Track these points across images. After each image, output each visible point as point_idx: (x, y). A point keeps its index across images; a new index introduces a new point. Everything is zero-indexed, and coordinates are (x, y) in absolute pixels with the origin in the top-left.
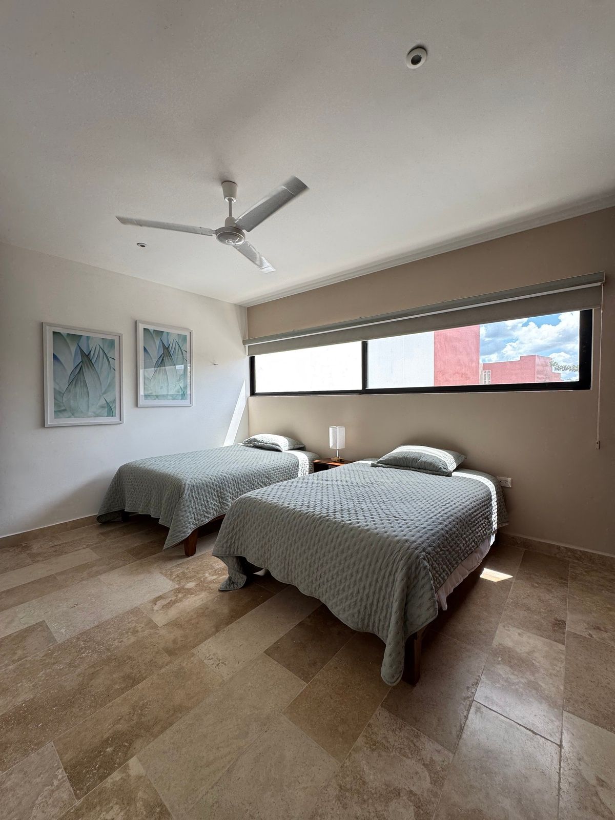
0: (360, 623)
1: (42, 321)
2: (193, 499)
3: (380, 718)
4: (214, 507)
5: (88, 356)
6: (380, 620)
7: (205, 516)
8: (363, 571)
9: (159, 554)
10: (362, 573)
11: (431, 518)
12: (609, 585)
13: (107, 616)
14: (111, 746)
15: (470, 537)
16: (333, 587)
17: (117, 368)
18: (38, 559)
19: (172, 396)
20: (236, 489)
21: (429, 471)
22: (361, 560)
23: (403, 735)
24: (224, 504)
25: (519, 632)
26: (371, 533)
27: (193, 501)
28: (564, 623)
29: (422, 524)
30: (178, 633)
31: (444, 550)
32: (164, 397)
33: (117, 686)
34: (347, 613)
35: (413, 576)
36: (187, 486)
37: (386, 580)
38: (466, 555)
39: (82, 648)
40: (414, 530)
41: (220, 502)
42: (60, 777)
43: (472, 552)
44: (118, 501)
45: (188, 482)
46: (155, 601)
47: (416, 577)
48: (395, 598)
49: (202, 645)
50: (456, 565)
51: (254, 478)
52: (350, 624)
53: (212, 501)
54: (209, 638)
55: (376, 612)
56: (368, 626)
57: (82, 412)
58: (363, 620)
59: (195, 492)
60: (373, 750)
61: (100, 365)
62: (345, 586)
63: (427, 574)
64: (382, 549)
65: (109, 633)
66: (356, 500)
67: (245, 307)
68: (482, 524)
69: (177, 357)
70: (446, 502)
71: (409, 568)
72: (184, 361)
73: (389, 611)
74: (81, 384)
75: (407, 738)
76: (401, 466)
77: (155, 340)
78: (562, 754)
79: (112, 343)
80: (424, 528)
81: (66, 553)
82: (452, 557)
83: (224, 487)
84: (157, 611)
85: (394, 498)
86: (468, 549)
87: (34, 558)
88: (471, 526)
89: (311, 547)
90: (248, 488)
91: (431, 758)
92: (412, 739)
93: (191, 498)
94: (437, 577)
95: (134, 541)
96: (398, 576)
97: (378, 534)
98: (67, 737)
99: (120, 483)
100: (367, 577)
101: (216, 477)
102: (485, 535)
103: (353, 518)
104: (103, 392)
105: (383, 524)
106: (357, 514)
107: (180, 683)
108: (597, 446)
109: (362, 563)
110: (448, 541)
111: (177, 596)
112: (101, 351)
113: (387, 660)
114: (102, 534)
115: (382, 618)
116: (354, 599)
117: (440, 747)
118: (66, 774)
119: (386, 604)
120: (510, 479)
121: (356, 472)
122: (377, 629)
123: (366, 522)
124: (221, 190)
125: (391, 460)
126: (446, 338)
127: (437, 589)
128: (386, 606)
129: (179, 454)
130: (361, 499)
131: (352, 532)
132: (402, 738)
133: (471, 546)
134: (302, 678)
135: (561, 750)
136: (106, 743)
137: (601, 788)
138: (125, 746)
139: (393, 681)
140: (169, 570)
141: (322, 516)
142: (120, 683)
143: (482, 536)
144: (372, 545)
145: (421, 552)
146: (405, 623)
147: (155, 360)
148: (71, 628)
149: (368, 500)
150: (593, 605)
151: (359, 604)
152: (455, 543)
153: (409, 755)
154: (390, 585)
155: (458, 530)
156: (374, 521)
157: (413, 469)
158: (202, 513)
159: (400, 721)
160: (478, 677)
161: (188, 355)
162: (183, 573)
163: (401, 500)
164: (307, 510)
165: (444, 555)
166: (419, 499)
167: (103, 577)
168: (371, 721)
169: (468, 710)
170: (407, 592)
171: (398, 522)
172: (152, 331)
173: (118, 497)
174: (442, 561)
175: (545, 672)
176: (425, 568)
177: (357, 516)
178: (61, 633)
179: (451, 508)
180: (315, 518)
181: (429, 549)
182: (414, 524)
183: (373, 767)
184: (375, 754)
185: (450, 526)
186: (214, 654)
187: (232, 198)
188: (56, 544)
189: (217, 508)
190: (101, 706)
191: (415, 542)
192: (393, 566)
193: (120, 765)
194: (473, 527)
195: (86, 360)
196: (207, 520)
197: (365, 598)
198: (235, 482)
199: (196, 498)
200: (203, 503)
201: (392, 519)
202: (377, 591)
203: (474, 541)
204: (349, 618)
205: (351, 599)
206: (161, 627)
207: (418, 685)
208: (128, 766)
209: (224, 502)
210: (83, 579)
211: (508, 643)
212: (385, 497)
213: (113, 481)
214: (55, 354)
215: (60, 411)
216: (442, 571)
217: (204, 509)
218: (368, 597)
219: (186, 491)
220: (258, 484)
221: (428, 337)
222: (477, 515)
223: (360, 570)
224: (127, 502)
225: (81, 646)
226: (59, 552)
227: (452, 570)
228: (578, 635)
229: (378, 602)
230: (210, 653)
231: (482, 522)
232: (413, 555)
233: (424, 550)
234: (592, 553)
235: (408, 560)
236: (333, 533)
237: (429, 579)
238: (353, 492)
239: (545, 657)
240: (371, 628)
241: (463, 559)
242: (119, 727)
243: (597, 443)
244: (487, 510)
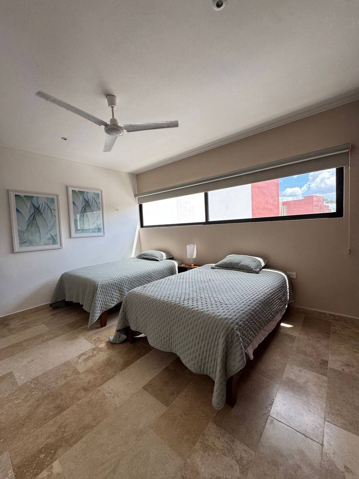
0: (198, 369)
1: (8, 189)
2: (103, 293)
3: (211, 428)
4: (116, 297)
5: (38, 209)
6: (210, 367)
7: (111, 303)
8: (200, 338)
9: (85, 326)
10: (199, 339)
11: (243, 302)
12: (356, 336)
13: (50, 368)
14: (43, 454)
15: (269, 312)
16: (182, 347)
17: (57, 216)
18: (13, 332)
19: (92, 230)
20: (130, 285)
21: (245, 271)
22: (198, 331)
23: (224, 441)
24: (123, 295)
25: (299, 369)
26: (205, 314)
27: (103, 294)
28: (327, 362)
29: (237, 307)
30: (91, 376)
31: (251, 323)
32: (87, 231)
33: (51, 413)
34: (191, 363)
35: (230, 341)
36: (99, 286)
37: (213, 343)
38: (266, 323)
39: (33, 389)
40: (231, 311)
41: (120, 294)
42: (10, 475)
43: (270, 321)
44: (61, 295)
45: (100, 283)
46: (79, 357)
47: (232, 341)
48: (219, 354)
49: (106, 384)
50: (259, 331)
51: (141, 278)
52: (192, 370)
53: (115, 294)
54: (110, 379)
55: (208, 362)
56: (204, 371)
57: (37, 243)
58: (200, 367)
59: (104, 289)
60: (205, 452)
61: (46, 214)
62: (189, 346)
63: (239, 339)
64: (211, 324)
65: (50, 378)
66: (198, 292)
67: (135, 174)
68: (277, 303)
69: (94, 207)
70: (253, 291)
71: (227, 336)
72: (98, 209)
73: (216, 362)
74: (35, 225)
75: (227, 442)
76: (229, 268)
77: (80, 197)
78: (323, 450)
79: (52, 200)
80: (238, 309)
81: (30, 327)
82: (257, 325)
83: (123, 284)
84: (80, 363)
85: (222, 289)
86: (267, 319)
87: (11, 332)
88: (269, 305)
89: (170, 323)
90: (137, 284)
91: (241, 456)
92: (229, 443)
93: (102, 293)
94: (246, 340)
95: (71, 318)
96: (220, 342)
97: (208, 314)
98: (17, 448)
99: (62, 284)
100: (202, 341)
101: (117, 279)
102: (278, 309)
103: (195, 304)
104: (49, 229)
105: (212, 308)
106: (198, 301)
107: (90, 410)
108: (348, 252)
109: (199, 333)
110: (254, 316)
111: (93, 352)
112: (46, 205)
113: (215, 394)
114: (52, 315)
115: (212, 366)
116: (195, 355)
117: (247, 448)
118: (14, 473)
119: (214, 357)
120: (295, 273)
121: (201, 273)
122: (209, 373)
123: (202, 307)
124: (107, 101)
125: (223, 264)
126: (258, 188)
127: (246, 347)
128: (214, 359)
129: (97, 265)
130: (202, 291)
131: (193, 313)
132: (223, 443)
133: (269, 317)
134: (164, 404)
135: (322, 448)
136: (40, 451)
137: (348, 474)
138: (52, 453)
139: (219, 407)
140: (90, 336)
141: (176, 303)
142: (53, 411)
143: (277, 310)
144: (205, 321)
145: (235, 326)
146: (226, 370)
147: (80, 210)
148: (27, 376)
149: (205, 292)
150: (345, 350)
151: (197, 357)
152: (259, 317)
153: (227, 454)
154: (216, 346)
155: (260, 309)
156: (207, 306)
157: (237, 270)
158: (109, 301)
159: (223, 431)
160: (273, 400)
161: (101, 205)
162: (98, 338)
163: (226, 291)
164: (168, 299)
165: (251, 326)
166: (237, 290)
167: (50, 342)
168: (205, 432)
169: (265, 423)
170: (226, 351)
171: (222, 306)
172: (77, 192)
173: (61, 292)
174: (250, 329)
175: (314, 395)
176: (237, 335)
177: (197, 303)
178: (21, 379)
179: (256, 294)
180: (172, 305)
181: (241, 323)
182: (232, 307)
183: (204, 463)
184: (206, 454)
185: (255, 306)
186: (112, 390)
187: (114, 106)
188: (25, 322)
189: (119, 298)
190: (40, 427)
191: (231, 319)
192: (217, 334)
193: (47, 466)
194: (271, 305)
195: (37, 211)
196: (113, 305)
197: (201, 353)
198: (130, 281)
199: (105, 292)
200: (110, 295)
201: (219, 304)
202: (208, 350)
203: (271, 314)
204: (192, 366)
205: (193, 355)
206: (81, 373)
207: (235, 406)
208: (52, 466)
209: (123, 293)
210: (38, 344)
211: (293, 377)
212: (217, 289)
213: (58, 283)
214: (17, 208)
215: (22, 243)
216: (249, 335)
217: (111, 298)
218: (203, 353)
219: (99, 288)
220: (144, 281)
221: (248, 187)
222: (273, 297)
223: (198, 337)
224: (67, 295)
225: (32, 388)
226: (26, 327)
227: (257, 334)
228: (336, 370)
229: (209, 356)
230: (110, 390)
231: (277, 301)
232: (230, 328)
233: (237, 324)
234: (345, 317)
235: (227, 331)
236: (182, 314)
237: (240, 342)
238: (198, 286)
239: (315, 385)
240: (205, 372)
241: (264, 326)
242: (49, 440)
243: (349, 250)
244: (280, 294)
